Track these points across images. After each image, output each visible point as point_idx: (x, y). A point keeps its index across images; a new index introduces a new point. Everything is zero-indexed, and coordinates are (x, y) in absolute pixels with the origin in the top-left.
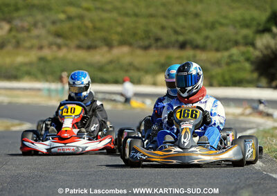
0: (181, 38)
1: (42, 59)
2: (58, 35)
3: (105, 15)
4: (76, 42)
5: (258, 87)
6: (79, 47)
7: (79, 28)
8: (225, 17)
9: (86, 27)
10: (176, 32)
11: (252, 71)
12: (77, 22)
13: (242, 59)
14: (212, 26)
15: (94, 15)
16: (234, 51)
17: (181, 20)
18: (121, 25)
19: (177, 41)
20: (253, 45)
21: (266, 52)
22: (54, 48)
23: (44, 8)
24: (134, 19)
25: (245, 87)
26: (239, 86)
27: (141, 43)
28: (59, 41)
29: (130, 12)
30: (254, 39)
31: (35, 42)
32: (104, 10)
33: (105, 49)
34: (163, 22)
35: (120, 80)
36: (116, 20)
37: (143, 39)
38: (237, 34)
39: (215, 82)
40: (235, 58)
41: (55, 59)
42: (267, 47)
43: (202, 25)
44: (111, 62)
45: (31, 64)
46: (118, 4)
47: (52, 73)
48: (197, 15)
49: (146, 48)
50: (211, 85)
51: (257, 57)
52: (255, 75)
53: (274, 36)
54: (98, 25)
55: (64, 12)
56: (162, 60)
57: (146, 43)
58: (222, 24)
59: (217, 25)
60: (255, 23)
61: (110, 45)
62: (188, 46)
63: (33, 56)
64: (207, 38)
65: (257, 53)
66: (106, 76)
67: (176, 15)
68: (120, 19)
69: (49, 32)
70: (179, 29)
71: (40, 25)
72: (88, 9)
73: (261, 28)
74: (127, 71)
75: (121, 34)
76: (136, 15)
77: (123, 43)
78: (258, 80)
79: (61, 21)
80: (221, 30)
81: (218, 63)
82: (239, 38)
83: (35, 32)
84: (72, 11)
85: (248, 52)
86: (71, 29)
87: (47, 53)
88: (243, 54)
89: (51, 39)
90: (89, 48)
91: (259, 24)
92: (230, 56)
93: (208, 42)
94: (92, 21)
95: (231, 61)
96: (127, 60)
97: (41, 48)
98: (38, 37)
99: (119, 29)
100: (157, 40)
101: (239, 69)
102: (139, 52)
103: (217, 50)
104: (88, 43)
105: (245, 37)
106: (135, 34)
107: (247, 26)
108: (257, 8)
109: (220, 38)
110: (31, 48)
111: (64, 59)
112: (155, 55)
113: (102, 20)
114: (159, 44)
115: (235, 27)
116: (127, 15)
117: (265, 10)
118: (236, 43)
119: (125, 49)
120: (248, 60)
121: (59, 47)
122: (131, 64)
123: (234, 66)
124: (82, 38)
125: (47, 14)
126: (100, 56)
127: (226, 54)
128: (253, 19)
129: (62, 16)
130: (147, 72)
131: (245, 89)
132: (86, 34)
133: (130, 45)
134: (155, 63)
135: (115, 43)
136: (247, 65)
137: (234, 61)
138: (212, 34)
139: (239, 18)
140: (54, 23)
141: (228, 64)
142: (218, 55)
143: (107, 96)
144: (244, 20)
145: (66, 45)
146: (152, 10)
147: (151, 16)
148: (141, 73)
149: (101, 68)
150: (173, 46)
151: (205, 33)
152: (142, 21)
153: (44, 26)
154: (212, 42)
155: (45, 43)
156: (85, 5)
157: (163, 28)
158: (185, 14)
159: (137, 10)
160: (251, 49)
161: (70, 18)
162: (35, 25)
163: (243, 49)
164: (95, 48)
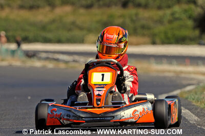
4: (19, 2)
5: (200, 44)
6: (22, 7)
11: (194, 28)
13: (184, 16)
16: (177, 8)
20: (194, 2)
25: (188, 44)
26: (182, 44)
33: (48, 9)
39: (158, 40)
40: (177, 16)
44: (53, 21)
49: (89, 7)
50: (154, 43)
52: (197, 32)
56: (105, 18)
57: (89, 2)
61: (52, 5)
62: (130, 4)
65: (199, 10)
66: (49, 35)
74: (70, 30)
78: (200, 37)
81: (160, 21)
88: (185, 11)
90: (31, 8)
92: (173, 14)
95: (174, 19)
96: (70, 19)
101: (181, 27)
102: (82, 11)
103: (159, 8)
111: (6, 20)
112: (98, 14)
114: (101, 2)
118: (179, 1)
119: (68, 9)
120: (190, 17)
121: (2, 7)
122: (73, 23)
123: (176, 24)
126: (42, 16)
127: (168, 12)
130: (90, 30)
131: (186, 46)
133: (73, 4)
134: (98, 22)
135: (58, 2)
136: (190, 23)
137: (177, 19)
141: (170, 22)
142: (160, 13)
143: (50, 56)
145: (9, 6)
148: (84, 32)
149: (44, 28)
150: (116, 5)
160: (192, 6)
163: (185, 6)
164: (38, 7)
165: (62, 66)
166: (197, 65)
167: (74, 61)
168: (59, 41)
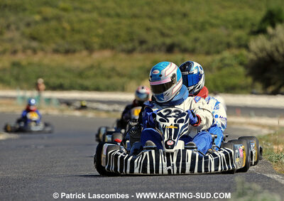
0: (168, 41)
1: (15, 64)
2: (33, 38)
3: (84, 16)
4: (53, 46)
5: (252, 93)
6: (56, 51)
7: (56, 30)
8: (217, 18)
9: (64, 29)
10: (163, 34)
11: (247, 76)
12: (53, 24)
13: (234, 62)
14: (202, 27)
15: (73, 16)
16: (226, 54)
17: (168, 20)
18: (102, 26)
19: (164, 44)
20: (247, 47)
21: (261, 55)
22: (29, 52)
23: (16, 9)
24: (116, 20)
26: (231, 93)
27: (124, 46)
28: (34, 44)
29: (112, 12)
30: (248, 41)
31: (8, 46)
32: (83, 11)
33: (85, 53)
34: (149, 23)
35: (102, 87)
36: (96, 21)
37: (125, 42)
38: (229, 36)
40: (227, 62)
41: (30, 64)
42: (262, 50)
43: (191, 26)
44: (92, 67)
45: (4, 70)
46: (98, 4)
47: (27, 80)
48: (185, 15)
49: (130, 52)
51: (252, 60)
52: (250, 80)
53: (270, 37)
54: (77, 26)
55: (39, 13)
56: (148, 64)
57: (130, 46)
58: (212, 25)
59: (207, 26)
60: (249, 23)
61: (90, 49)
62: (176, 50)
63: (5, 61)
64: (196, 40)
65: (252, 56)
66: (87, 83)
67: (163, 15)
68: (101, 20)
69: (23, 34)
70: (166, 31)
71: (13, 27)
72: (65, 10)
73: (255, 29)
74: (109, 77)
75: (103, 37)
76: (118, 15)
77: (104, 47)
78: (252, 86)
79: (36, 23)
80: (212, 32)
81: (208, 68)
82: (232, 40)
83: (8, 35)
84: (49, 11)
85: (242, 55)
86: (47, 31)
87: (20, 57)
88: (236, 57)
89: (26, 42)
90: (67, 52)
91: (253, 25)
92: (222, 60)
93: (198, 45)
94: (70, 22)
95: (223, 65)
96: (108, 65)
97: (15, 52)
98: (11, 40)
99: (100, 31)
100: (142, 42)
101: (231, 74)
102: (123, 56)
103: (208, 53)
104: (67, 46)
105: (238, 39)
106: (117, 36)
107: (241, 27)
108: (251, 6)
109: (211, 40)
110: (4, 52)
111: (39, 65)
112: (139, 59)
113: (81, 21)
114: (144, 47)
115: (227, 28)
116: (108, 15)
117: (260, 9)
118: (229, 46)
119: (107, 53)
120: (241, 64)
121: (35, 51)
122: (113, 69)
123: (225, 71)
124: (60, 41)
125: (21, 15)
126: (79, 61)
127: (218, 57)
128: (246, 19)
129: (37, 17)
130: (131, 77)
131: (236, 95)
132: (63, 37)
133: (113, 48)
134: (141, 68)
135: (96, 46)
136: (241, 70)
137: (227, 65)
138: (202, 36)
139: (231, 18)
140: (28, 25)
141: (219, 69)
142: (209, 59)
144: (237, 20)
145: (42, 50)
146: (136, 10)
147: (135, 16)
148: (124, 80)
149: (81, 74)
150: (160, 50)
151: (195, 34)
152: (125, 22)
153: (18, 29)
154: (202, 44)
155: (19, 47)
156: (62, 5)
157: (148, 30)
158: (172, 14)
159: (119, 10)
160: (244, 52)
161: (46, 20)
162: (8, 27)
163: (236, 52)
164: (74, 52)
165: (104, 115)
166: (250, 116)
167: (114, 111)
168: (97, 89)
